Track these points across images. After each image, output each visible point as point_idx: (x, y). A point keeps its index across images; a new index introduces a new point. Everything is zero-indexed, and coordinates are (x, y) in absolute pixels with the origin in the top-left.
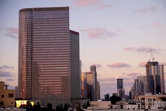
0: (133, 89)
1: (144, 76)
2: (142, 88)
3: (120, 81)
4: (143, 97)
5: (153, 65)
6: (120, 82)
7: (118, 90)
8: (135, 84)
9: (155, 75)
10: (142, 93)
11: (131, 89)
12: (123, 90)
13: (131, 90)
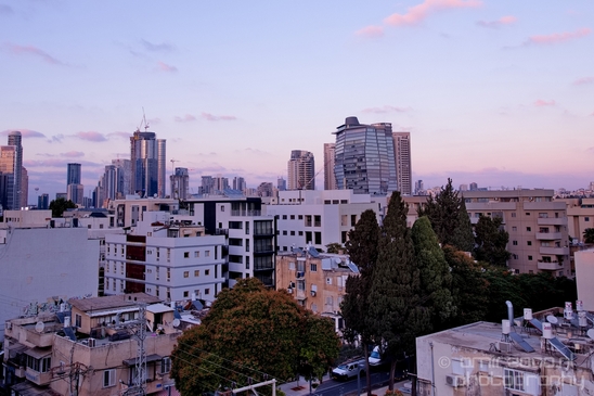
0: (101, 185)
1: (126, 161)
2: (121, 183)
3: (73, 168)
4: (121, 201)
5: (145, 139)
6: (74, 171)
7: (69, 186)
8: (106, 175)
9: (148, 159)
10: (120, 194)
11: (97, 185)
12: (79, 187)
13: (97, 188)
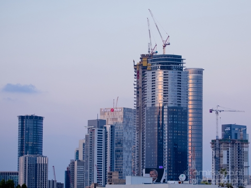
0: (81, 158)
1: (126, 110)
5: (162, 68)
6: (30, 130)
7: (22, 158)
9: (169, 108)
10: (115, 176)
11: (74, 158)
13: (73, 163)
